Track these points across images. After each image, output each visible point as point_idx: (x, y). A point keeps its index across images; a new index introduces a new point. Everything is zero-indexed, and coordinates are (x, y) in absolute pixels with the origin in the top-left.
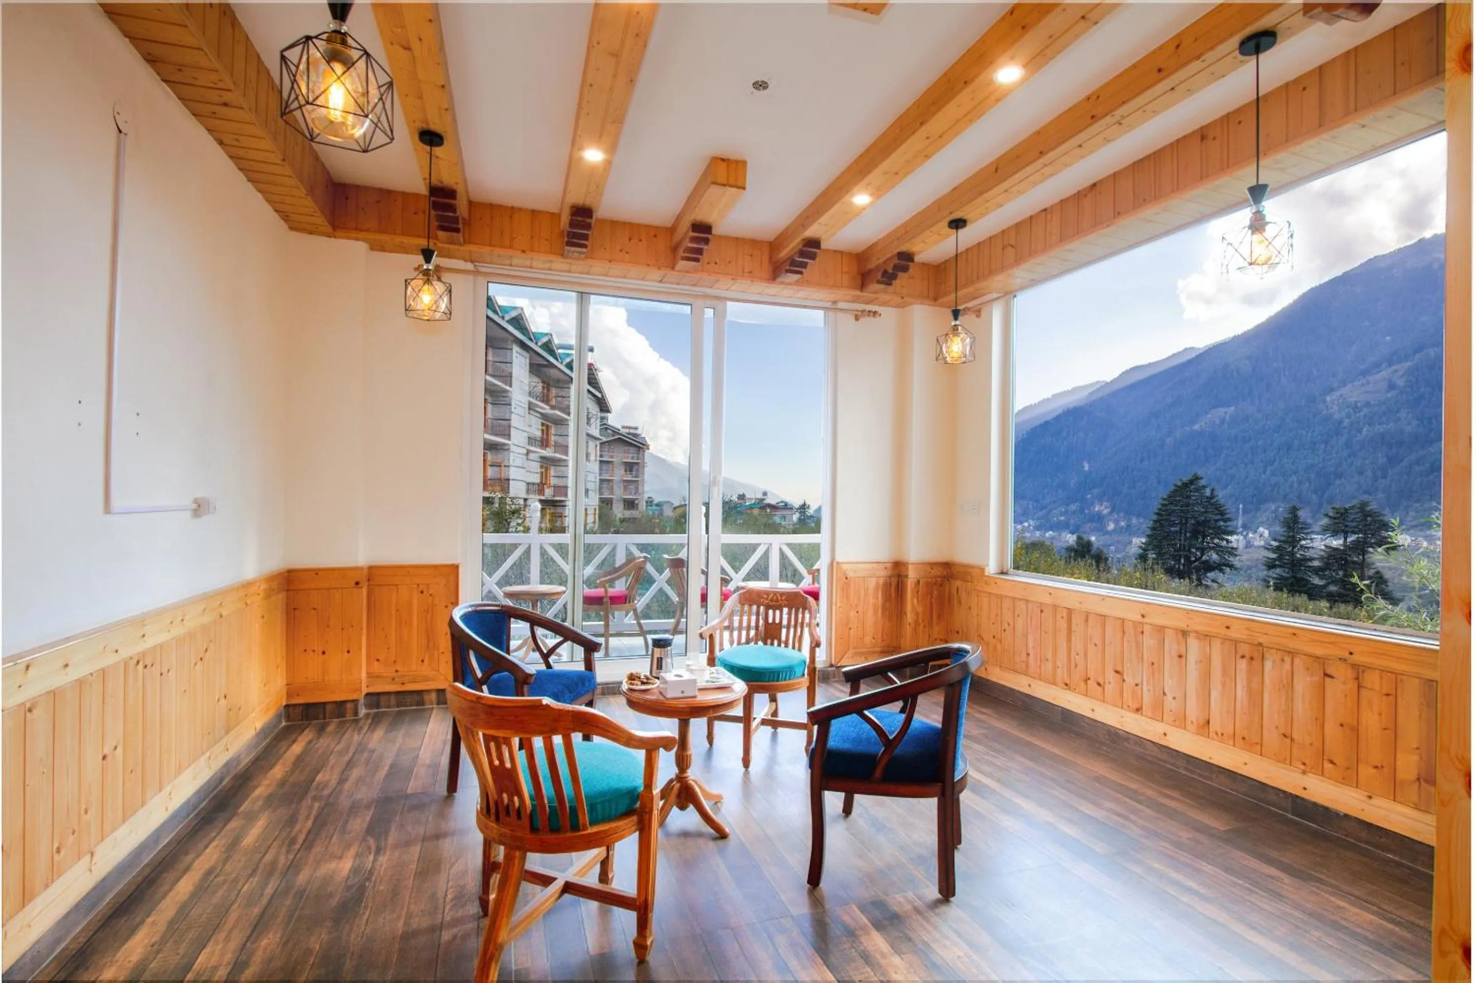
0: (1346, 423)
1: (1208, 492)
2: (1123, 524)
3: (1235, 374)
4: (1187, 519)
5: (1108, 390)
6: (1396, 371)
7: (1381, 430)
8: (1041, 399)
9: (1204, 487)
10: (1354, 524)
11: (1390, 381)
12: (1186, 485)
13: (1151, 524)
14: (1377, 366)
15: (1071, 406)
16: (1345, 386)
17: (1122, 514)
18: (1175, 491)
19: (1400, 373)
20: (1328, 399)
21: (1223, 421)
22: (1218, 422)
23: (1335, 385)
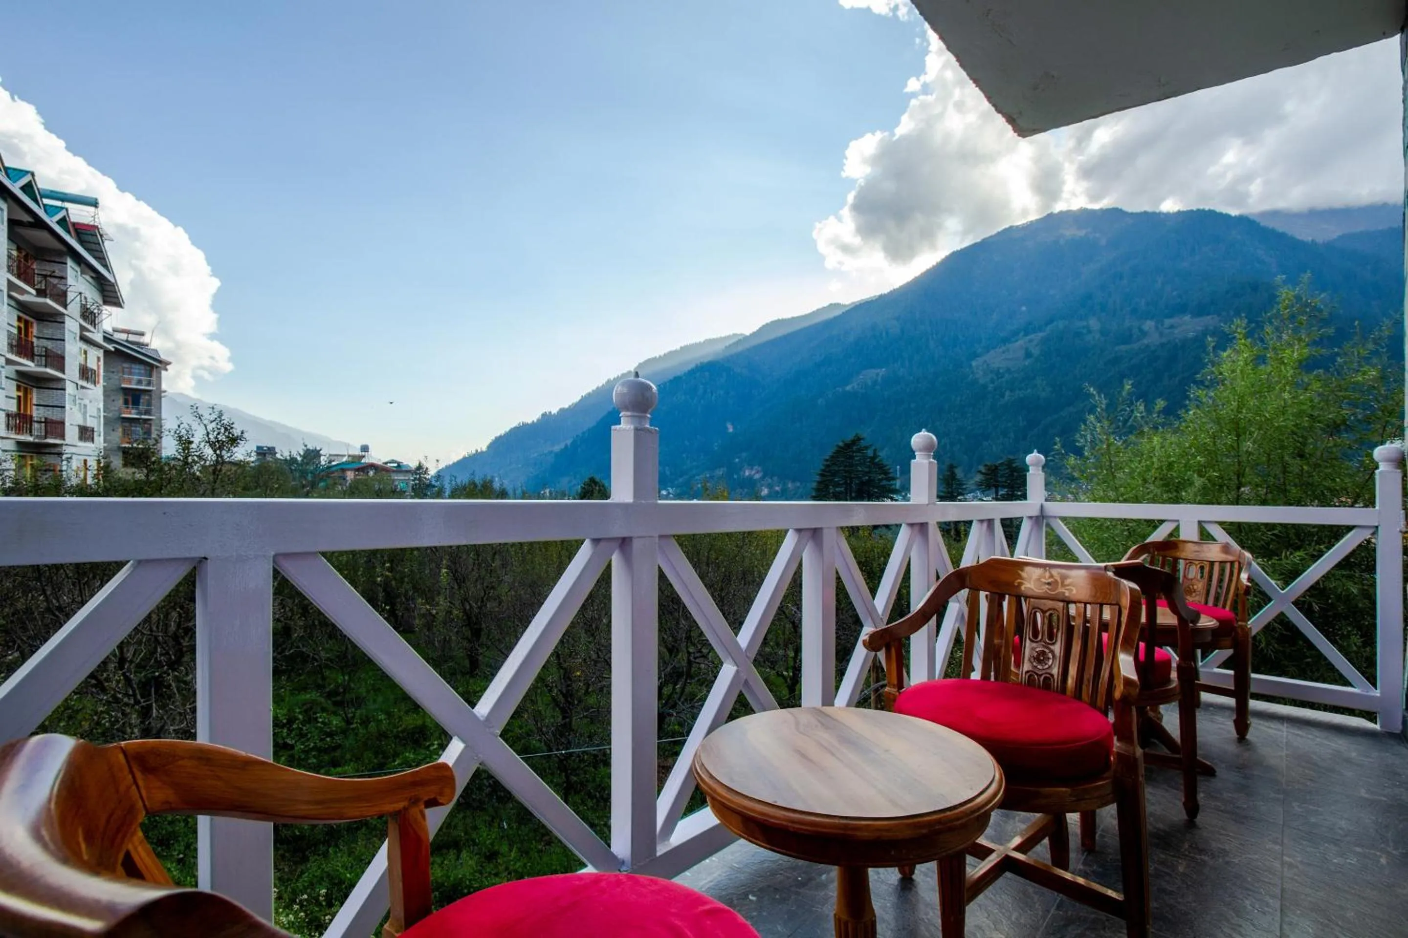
0: (991, 387)
1: (870, 453)
2: (777, 488)
3: (884, 334)
4: (851, 479)
5: (747, 345)
6: (1031, 341)
7: (1021, 395)
8: (666, 351)
9: (867, 448)
10: (1004, 479)
11: (1027, 349)
12: (848, 446)
13: (814, 485)
14: (1015, 333)
15: (706, 360)
16: (988, 352)
17: (775, 478)
18: (837, 452)
19: (1035, 343)
20: (974, 363)
21: (875, 382)
22: (870, 384)
23: (979, 351)
